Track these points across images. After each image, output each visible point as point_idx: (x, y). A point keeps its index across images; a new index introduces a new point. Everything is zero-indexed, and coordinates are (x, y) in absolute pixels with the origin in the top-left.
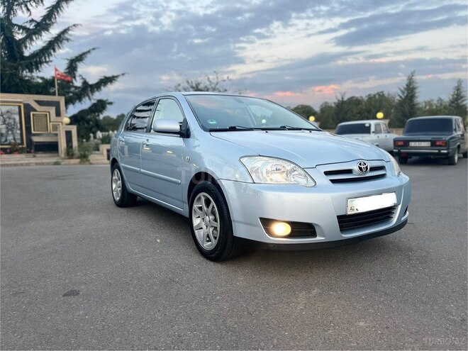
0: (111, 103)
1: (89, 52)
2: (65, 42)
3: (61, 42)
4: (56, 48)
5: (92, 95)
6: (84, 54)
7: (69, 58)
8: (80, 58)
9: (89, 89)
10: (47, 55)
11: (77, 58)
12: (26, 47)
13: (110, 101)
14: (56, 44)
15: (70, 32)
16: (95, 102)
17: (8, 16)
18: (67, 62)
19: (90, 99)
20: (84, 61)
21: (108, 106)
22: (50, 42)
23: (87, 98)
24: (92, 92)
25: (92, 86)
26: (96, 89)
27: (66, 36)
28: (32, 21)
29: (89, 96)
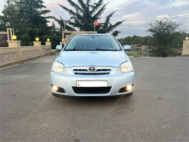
0: (120, 32)
1: (114, 12)
2: (104, 10)
3: (103, 10)
4: (101, 13)
5: (113, 29)
6: (112, 13)
7: (107, 16)
8: (111, 15)
9: (112, 27)
10: (98, 16)
11: (110, 15)
12: (93, 13)
13: (119, 31)
14: (101, 11)
15: (106, 6)
16: (114, 32)
17: (88, 3)
18: (106, 17)
19: (112, 31)
20: (112, 16)
21: (119, 33)
22: (99, 11)
23: (111, 31)
24: (113, 28)
25: (113, 26)
26: (114, 27)
27: (105, 7)
28: (95, 3)
29: (112, 30)
